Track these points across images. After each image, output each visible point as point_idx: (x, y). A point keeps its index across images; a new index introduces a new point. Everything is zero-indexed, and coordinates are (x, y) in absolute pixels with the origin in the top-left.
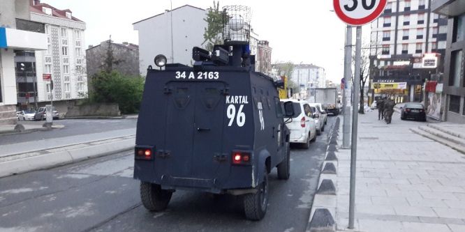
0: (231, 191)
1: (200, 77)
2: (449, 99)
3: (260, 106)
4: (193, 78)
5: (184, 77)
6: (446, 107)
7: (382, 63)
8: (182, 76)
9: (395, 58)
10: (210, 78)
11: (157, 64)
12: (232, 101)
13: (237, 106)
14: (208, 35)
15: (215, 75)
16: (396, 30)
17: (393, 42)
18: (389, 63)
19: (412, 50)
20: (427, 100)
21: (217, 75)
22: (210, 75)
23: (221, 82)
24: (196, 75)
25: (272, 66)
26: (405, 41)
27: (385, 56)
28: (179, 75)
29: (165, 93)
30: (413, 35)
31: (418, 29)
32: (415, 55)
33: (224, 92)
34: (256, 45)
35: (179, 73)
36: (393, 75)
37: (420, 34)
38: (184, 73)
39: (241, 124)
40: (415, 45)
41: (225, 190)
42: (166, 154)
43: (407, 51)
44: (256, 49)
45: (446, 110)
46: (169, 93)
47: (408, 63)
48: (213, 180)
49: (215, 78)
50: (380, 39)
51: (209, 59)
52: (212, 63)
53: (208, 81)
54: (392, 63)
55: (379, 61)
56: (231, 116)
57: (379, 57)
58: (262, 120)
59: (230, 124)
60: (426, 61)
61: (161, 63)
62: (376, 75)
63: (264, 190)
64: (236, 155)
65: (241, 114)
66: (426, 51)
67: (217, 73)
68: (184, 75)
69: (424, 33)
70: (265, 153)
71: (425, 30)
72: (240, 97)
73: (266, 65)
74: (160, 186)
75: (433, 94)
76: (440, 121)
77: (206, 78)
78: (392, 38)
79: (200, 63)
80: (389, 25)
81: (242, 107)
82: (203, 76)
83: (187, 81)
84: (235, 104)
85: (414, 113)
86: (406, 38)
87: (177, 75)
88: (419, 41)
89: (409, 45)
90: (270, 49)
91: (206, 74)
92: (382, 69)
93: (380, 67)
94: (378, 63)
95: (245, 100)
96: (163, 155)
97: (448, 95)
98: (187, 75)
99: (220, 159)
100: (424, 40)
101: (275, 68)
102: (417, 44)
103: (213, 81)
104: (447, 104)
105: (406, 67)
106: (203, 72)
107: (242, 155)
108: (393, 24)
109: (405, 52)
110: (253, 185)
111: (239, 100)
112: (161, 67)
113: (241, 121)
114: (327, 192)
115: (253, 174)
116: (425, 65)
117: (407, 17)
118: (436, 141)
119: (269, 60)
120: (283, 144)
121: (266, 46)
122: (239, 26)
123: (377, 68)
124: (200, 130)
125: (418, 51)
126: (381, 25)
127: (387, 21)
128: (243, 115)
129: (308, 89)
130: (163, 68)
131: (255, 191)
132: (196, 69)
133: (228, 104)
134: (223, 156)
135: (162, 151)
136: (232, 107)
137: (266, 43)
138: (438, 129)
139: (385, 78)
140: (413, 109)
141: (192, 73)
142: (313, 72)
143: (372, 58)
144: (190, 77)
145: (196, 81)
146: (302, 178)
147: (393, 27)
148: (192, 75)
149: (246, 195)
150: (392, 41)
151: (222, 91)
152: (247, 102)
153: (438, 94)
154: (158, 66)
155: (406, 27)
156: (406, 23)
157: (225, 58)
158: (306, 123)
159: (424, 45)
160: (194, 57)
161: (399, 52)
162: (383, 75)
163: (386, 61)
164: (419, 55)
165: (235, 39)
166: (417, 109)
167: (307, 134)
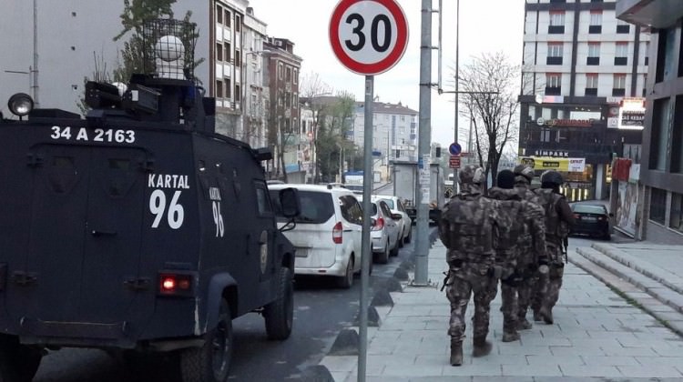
0: (156, 344)
1: (97, 139)
2: (650, 196)
3: (214, 193)
4: (86, 139)
5: (68, 136)
6: (645, 211)
7: (547, 114)
8: (63, 135)
9: (572, 103)
10: (118, 140)
11: (14, 111)
12: (160, 183)
13: (169, 193)
14: (131, 16)
15: (127, 136)
16: (575, 43)
17: (569, 70)
18: (560, 114)
19: (605, 89)
20: (617, 196)
21: (132, 136)
22: (119, 136)
23: (139, 148)
24: (91, 135)
25: (303, 101)
26: (593, 69)
27: (552, 99)
28: (57, 132)
29: (29, 165)
30: (607, 55)
31: (618, 43)
32: (611, 99)
33: (145, 167)
34: (260, 47)
35: (58, 129)
36: (568, 139)
37: (621, 55)
38: (68, 129)
39: (175, 225)
40: (611, 78)
41: (144, 343)
42: (29, 278)
43: (595, 91)
44: (260, 60)
45: (645, 217)
46: (35, 166)
47: (597, 116)
48: (122, 325)
49: (127, 140)
50: (542, 59)
51: (119, 104)
52: (122, 113)
53: (114, 145)
54: (567, 114)
55: (539, 108)
56: (158, 211)
57: (539, 100)
58: (218, 219)
59: (155, 225)
60: (625, 114)
61: (22, 110)
62: (532, 138)
63: (223, 345)
64: (164, 280)
65: (176, 207)
66: (633, 94)
67: (132, 133)
68: (67, 134)
69: (628, 52)
70: (223, 279)
71: (631, 48)
72: (175, 177)
73: (287, 98)
74: (16, 338)
75: (624, 184)
76: (635, 239)
77: (110, 140)
78: (567, 59)
79: (99, 113)
80: (560, 30)
81: (178, 194)
82: (105, 137)
83: (73, 144)
84: (164, 190)
85: (586, 222)
86: (593, 61)
87: (53, 132)
88: (620, 69)
89: (600, 77)
90: (298, 61)
91: (110, 132)
92: (546, 126)
93: (540, 122)
94: (539, 113)
95: (183, 183)
96: (24, 281)
97: (647, 187)
98: (74, 133)
99: (136, 286)
100: (628, 69)
101: (311, 107)
102: (616, 75)
103: (124, 146)
104: (646, 206)
105: (593, 123)
106: (106, 130)
107: (176, 279)
108: (569, 29)
109: (591, 92)
110: (197, 331)
111: (172, 183)
112: (21, 115)
113: (176, 219)
114: (344, 352)
115: (196, 313)
116: (624, 122)
117: (596, 16)
118: (590, 273)
119: (296, 88)
120: (272, 270)
121: (284, 53)
122: (173, 55)
123: (535, 122)
124: (97, 234)
125: (618, 92)
126: (544, 28)
127: (557, 20)
128: (180, 209)
129: (391, 162)
130: (25, 118)
131: (201, 343)
132: (91, 125)
133: (153, 189)
134: (141, 282)
135: (21, 272)
136: (159, 194)
137: (287, 45)
138: (605, 253)
139: (552, 146)
140: (586, 214)
141: (83, 130)
142: (403, 124)
143: (526, 101)
144: (78, 138)
145: (90, 145)
146: (316, 336)
147: (567, 36)
148: (83, 134)
149: (184, 350)
150: (565, 67)
151: (141, 164)
152: (188, 187)
153: (633, 185)
154: (15, 113)
155: (595, 37)
156: (595, 29)
157: (150, 104)
158: (345, 236)
159: (628, 80)
160: (88, 101)
161: (580, 91)
162: (547, 140)
163: (554, 108)
164: (618, 99)
165: (166, 76)
166: (593, 215)
167: (347, 257)
